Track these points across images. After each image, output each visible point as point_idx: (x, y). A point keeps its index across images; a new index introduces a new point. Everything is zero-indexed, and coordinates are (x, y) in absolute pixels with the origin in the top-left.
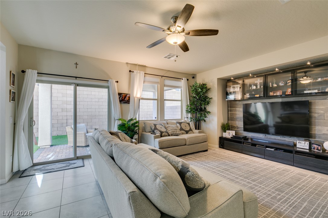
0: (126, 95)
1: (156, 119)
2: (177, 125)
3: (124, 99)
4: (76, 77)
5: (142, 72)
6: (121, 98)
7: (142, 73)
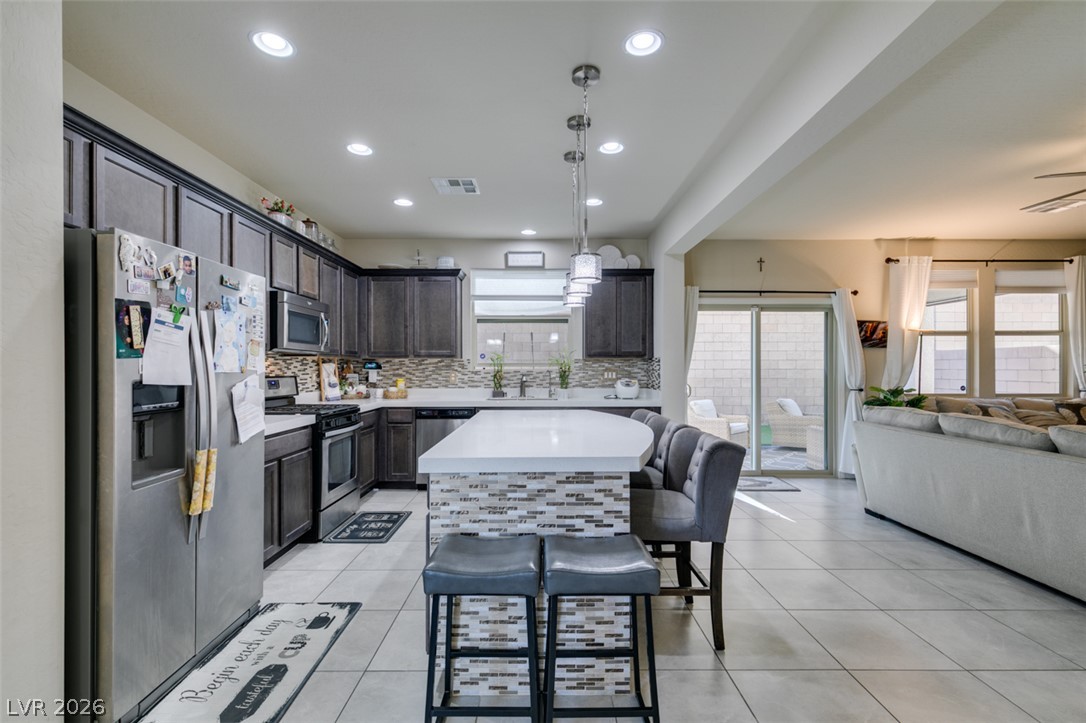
0: (876, 325)
1: (964, 392)
2: (1058, 411)
3: (873, 336)
4: (760, 292)
5: (926, 257)
6: (863, 333)
7: (927, 261)
